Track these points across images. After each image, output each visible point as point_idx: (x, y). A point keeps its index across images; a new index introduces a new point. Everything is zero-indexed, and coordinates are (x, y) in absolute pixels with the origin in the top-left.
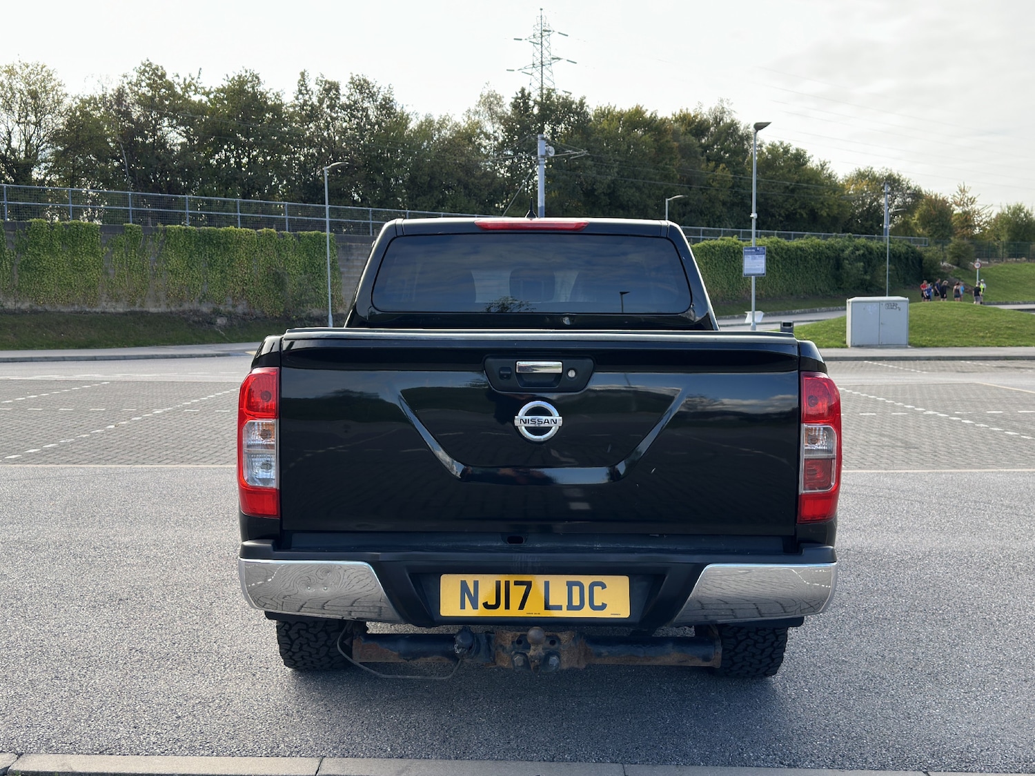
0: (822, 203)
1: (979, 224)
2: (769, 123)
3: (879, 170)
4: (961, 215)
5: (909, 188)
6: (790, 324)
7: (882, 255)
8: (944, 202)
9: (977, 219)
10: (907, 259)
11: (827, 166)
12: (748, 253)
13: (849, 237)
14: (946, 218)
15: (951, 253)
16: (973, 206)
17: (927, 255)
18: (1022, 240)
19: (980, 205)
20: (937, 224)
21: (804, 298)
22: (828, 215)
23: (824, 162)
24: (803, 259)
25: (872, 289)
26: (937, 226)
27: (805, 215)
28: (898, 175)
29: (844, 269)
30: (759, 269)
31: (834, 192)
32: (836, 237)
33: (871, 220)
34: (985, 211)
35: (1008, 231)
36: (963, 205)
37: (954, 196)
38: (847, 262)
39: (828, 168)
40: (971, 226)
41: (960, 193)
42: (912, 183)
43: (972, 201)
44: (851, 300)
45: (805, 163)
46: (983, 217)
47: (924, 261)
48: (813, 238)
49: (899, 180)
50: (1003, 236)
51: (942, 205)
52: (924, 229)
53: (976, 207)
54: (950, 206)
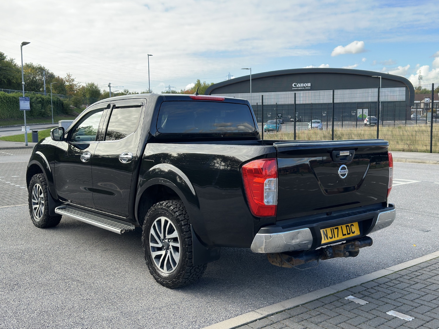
0: (13, 77)
1: (76, 90)
2: (30, 43)
3: (36, 64)
4: (69, 86)
5: (48, 73)
6: (36, 132)
7: (49, 102)
8: (62, 80)
9: (75, 88)
10: (57, 103)
11: (14, 61)
12: (22, 100)
13: (33, 93)
14: (63, 87)
15: (73, 102)
16: (73, 82)
17: (65, 102)
18: (95, 97)
19: (76, 82)
20: (60, 89)
21: (17, 120)
22: (16, 82)
23: (12, 59)
24: (16, 102)
25: (45, 116)
26: (60, 90)
27: (5, 81)
28: (44, 67)
29: (33, 107)
30: (27, 107)
31: (18, 72)
32: (28, 93)
33: (34, 86)
34: (78, 85)
35: (89, 93)
36: (69, 82)
37: (65, 77)
38: (34, 104)
39: (14, 62)
40: (73, 90)
41: (68, 77)
42: (50, 71)
43: (73, 80)
44: (61, 121)
45: (4, 59)
46: (78, 87)
47: (64, 105)
48: (19, 93)
49: (44, 69)
50: (87, 95)
51: (61, 81)
52: (55, 91)
53: (75, 83)
54: (65, 82)
